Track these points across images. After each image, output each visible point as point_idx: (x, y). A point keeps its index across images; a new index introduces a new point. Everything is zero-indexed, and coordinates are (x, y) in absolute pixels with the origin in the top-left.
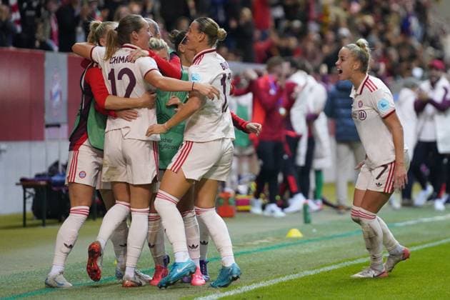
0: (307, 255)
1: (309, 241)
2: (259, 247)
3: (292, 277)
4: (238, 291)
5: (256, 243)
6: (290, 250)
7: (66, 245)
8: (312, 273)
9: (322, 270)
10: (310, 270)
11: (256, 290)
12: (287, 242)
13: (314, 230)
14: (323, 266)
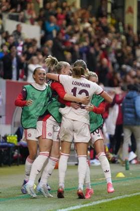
0: (127, 186)
1: (128, 179)
2: (102, 182)
3: (118, 198)
4: (91, 205)
5: (101, 179)
6: (118, 184)
7: (38, 171)
8: (129, 196)
9: (134, 194)
10: (128, 194)
11: (100, 204)
12: (116, 180)
13: (131, 174)
14: (135, 193)
